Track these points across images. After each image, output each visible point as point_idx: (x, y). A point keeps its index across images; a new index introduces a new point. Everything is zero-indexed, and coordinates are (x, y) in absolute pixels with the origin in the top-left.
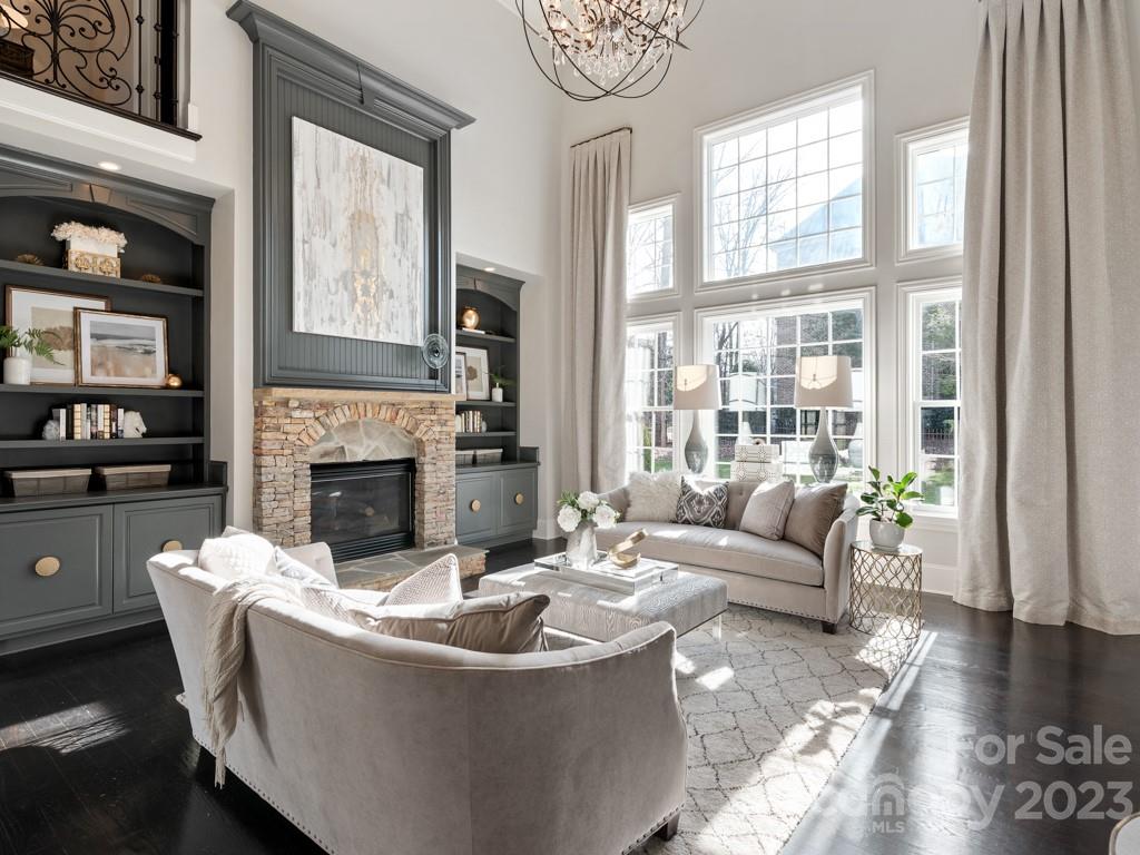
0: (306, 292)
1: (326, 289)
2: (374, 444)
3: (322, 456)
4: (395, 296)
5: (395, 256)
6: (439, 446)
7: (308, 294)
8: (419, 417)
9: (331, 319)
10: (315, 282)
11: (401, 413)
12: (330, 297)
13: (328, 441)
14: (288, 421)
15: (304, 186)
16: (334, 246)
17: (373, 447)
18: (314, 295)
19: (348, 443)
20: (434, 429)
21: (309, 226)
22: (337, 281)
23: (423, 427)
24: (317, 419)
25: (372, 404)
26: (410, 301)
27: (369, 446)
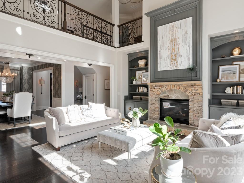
0: (160, 62)
1: (164, 60)
2: (177, 95)
3: (164, 97)
4: (182, 56)
5: (182, 46)
6: (194, 97)
7: (160, 63)
8: (187, 88)
9: (165, 66)
10: (162, 59)
11: (181, 87)
12: (165, 62)
13: (165, 94)
14: (154, 89)
15: (160, 40)
16: (166, 50)
17: (176, 96)
18: (161, 63)
19: (170, 94)
20: (193, 92)
21: (160, 48)
22: (166, 58)
23: (188, 91)
24: (160, 89)
25: (173, 85)
26: (187, 56)
27: (175, 95)
